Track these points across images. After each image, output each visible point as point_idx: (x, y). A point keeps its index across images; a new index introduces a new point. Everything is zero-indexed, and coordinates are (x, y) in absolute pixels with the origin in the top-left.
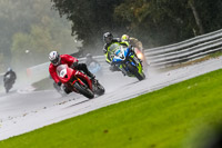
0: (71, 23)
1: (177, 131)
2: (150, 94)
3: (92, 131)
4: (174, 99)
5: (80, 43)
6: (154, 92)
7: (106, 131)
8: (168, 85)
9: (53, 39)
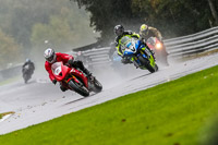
0: (89, 14)
1: (194, 120)
2: (168, 83)
3: (110, 120)
4: (190, 89)
5: (99, 34)
6: (171, 82)
7: (124, 120)
8: (184, 75)
9: (72, 29)
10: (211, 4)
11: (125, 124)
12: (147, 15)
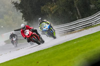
0: (22, 14)
1: (70, 62)
4: (68, 48)
5: (26, 23)
7: (38, 62)
8: (65, 41)
9: (14, 21)
10: (77, 9)
11: (38, 64)
12: (48, 14)
